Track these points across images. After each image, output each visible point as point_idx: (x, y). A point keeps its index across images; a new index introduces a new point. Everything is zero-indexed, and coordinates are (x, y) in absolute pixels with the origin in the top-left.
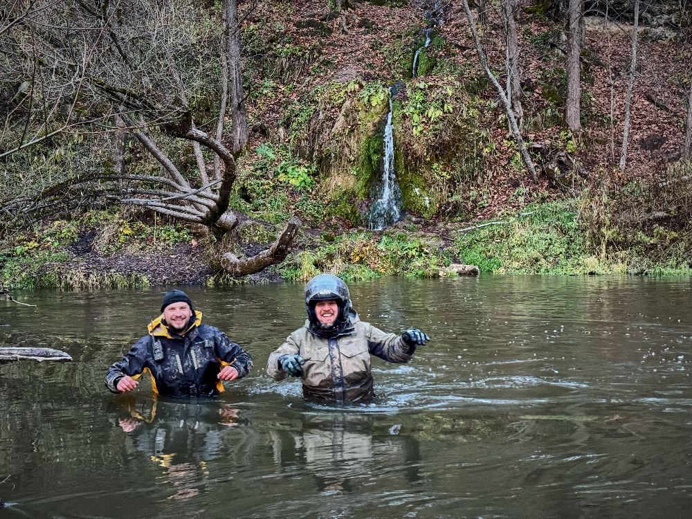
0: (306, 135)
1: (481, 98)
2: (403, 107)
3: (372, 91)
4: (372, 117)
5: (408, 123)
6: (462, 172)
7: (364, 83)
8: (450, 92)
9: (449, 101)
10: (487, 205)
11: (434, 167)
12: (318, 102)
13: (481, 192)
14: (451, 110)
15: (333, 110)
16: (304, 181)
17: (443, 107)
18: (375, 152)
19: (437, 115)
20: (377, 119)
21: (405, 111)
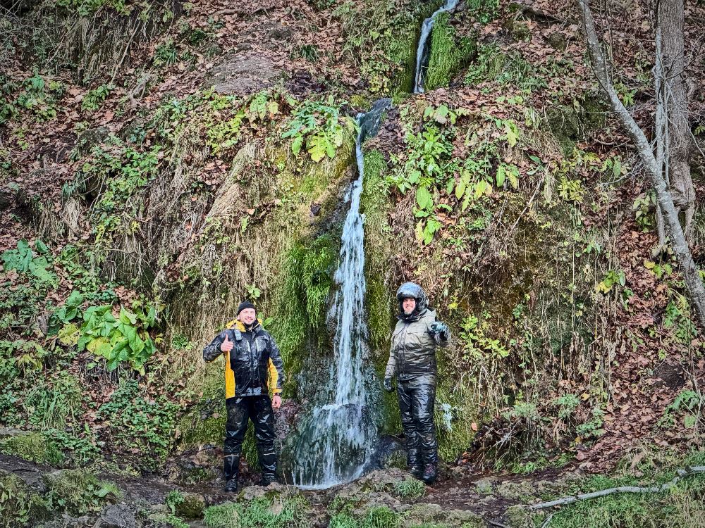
0: (135, 224)
1: (589, 151)
2: (390, 168)
3: (314, 122)
4: (311, 189)
5: (402, 211)
6: (538, 341)
7: (291, 100)
8: (512, 137)
9: (508, 160)
10: (602, 432)
11: (467, 327)
12: (171, 144)
13: (586, 396)
14: (515, 183)
15: (210, 166)
16: (127, 345)
17: (493, 172)
18: (315, 282)
19: (478, 194)
20: (322, 196)
21: (396, 179)
